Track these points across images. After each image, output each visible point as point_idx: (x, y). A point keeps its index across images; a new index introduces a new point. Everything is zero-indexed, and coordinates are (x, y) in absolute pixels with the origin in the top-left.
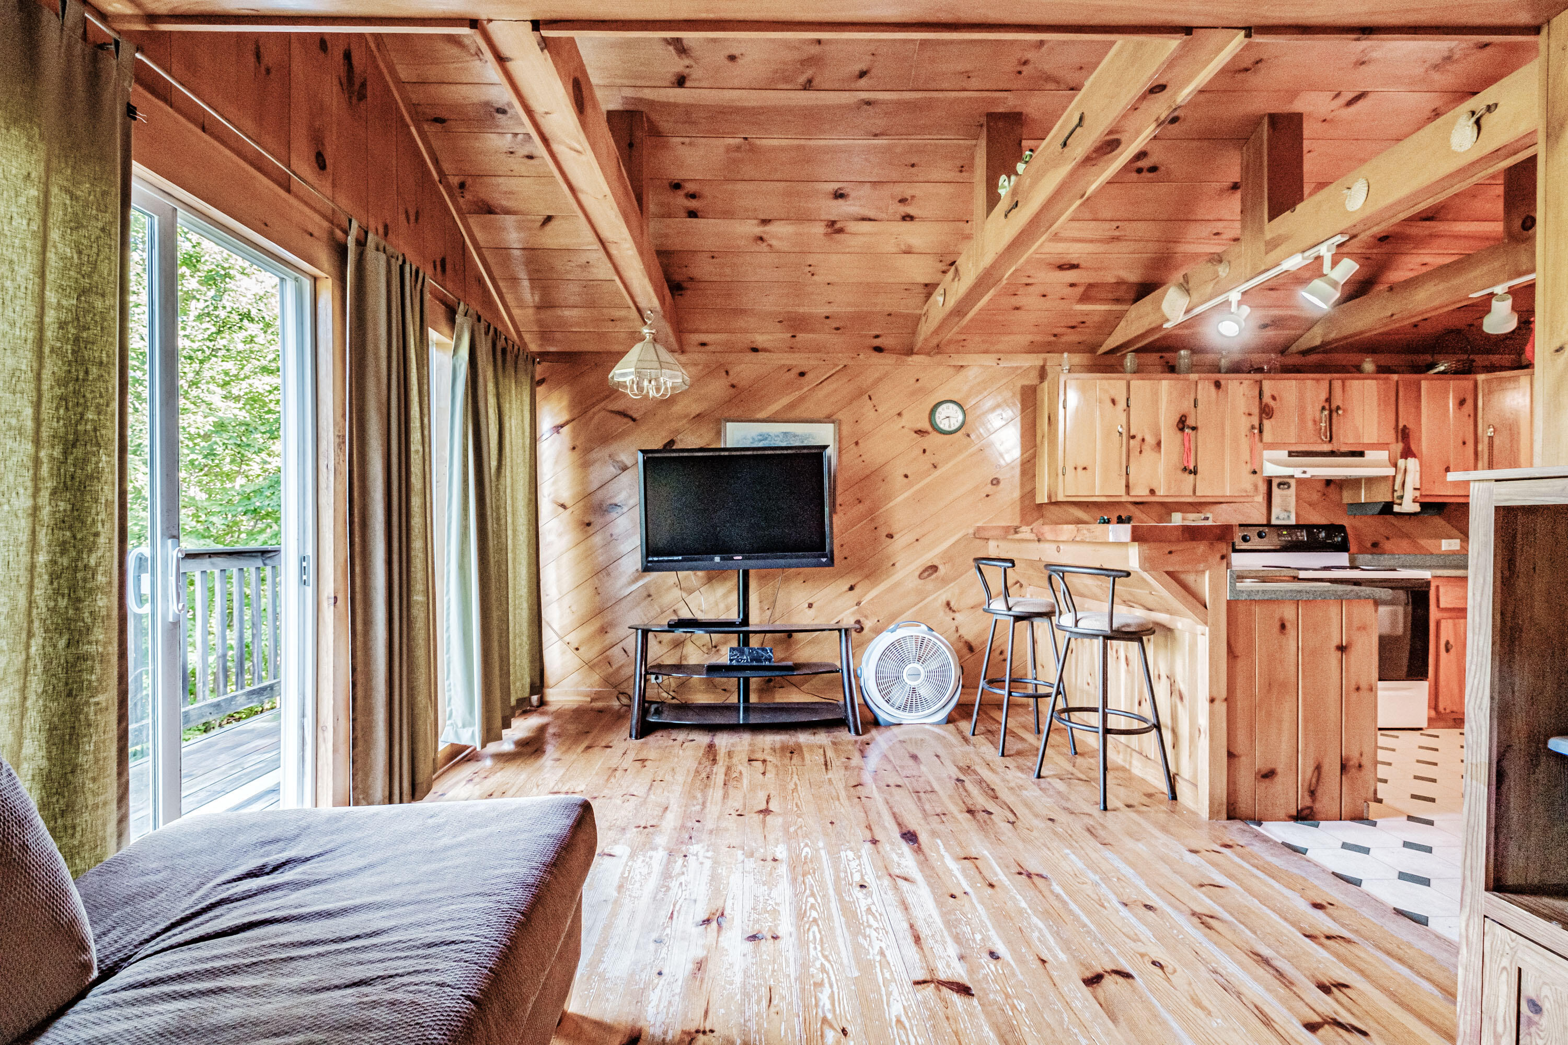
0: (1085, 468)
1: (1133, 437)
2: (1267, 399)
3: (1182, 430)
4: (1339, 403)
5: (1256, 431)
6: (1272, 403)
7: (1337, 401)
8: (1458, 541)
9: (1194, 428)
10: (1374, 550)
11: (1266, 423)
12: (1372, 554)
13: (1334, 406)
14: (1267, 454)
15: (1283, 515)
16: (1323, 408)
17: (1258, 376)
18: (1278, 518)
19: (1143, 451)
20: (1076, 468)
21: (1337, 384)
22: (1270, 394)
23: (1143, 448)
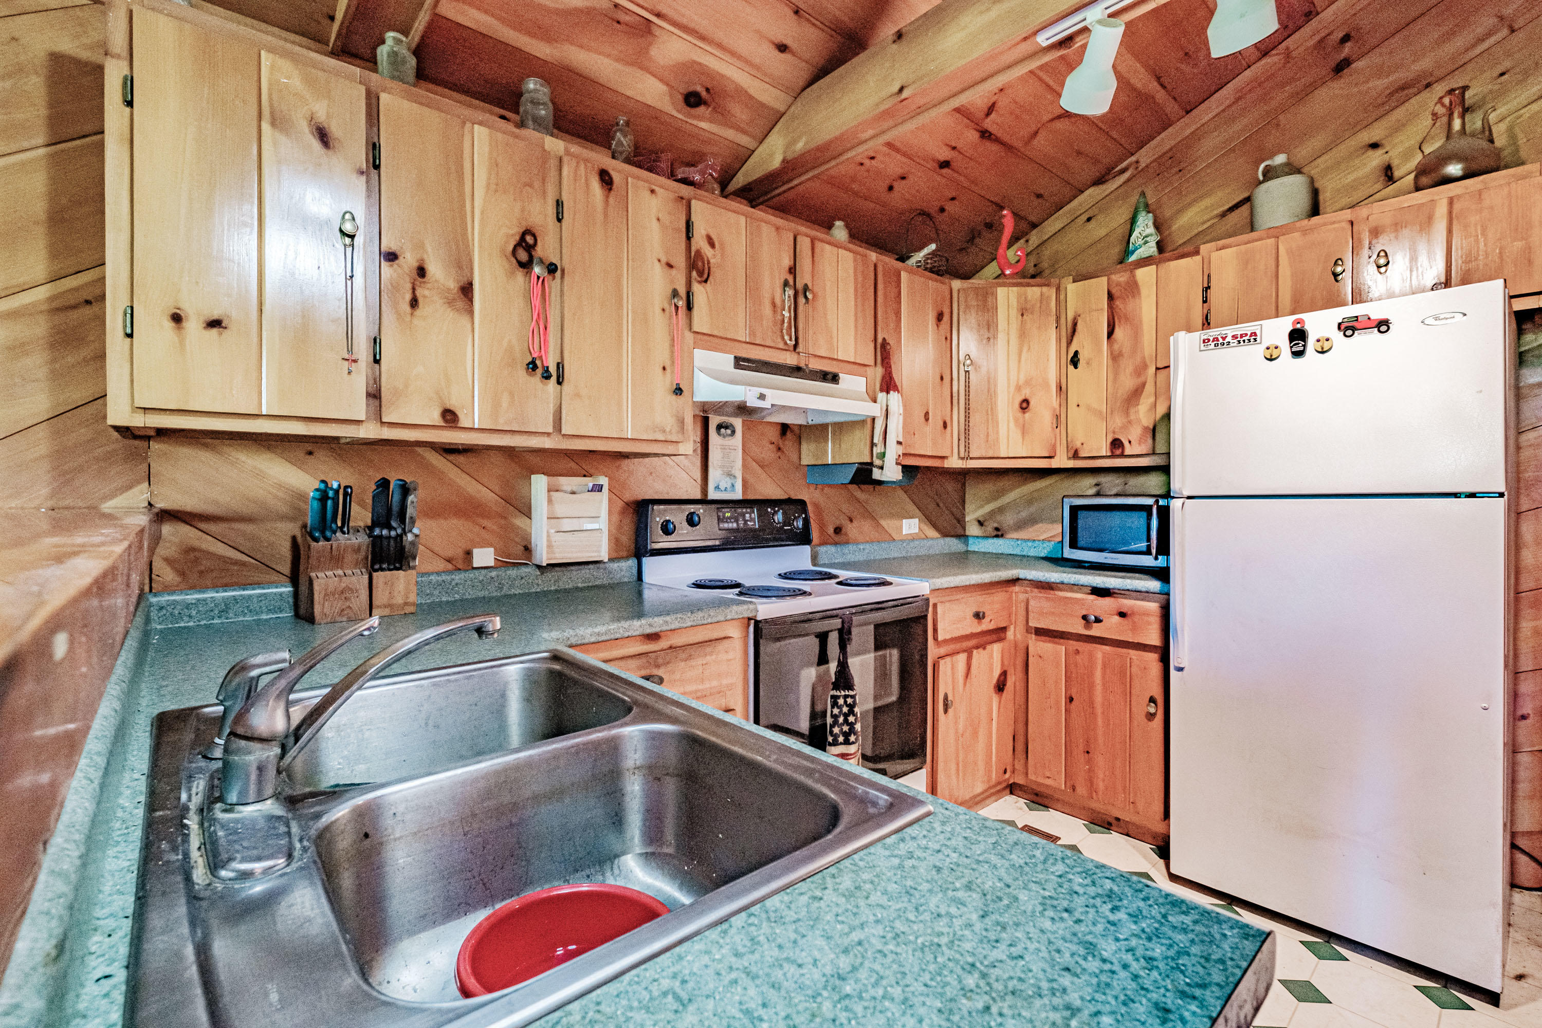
0: (215, 324)
1: (391, 257)
2: (699, 241)
3: (526, 266)
4: (808, 280)
5: (681, 303)
6: (707, 251)
7: (804, 278)
8: (917, 520)
9: (552, 269)
10: (837, 538)
11: (697, 288)
12: (836, 544)
13: (800, 286)
14: (701, 357)
15: (725, 483)
16: (786, 284)
17: (686, 190)
18: (717, 488)
19: (421, 300)
20: (177, 319)
21: (804, 244)
22: (704, 233)
23: (419, 292)
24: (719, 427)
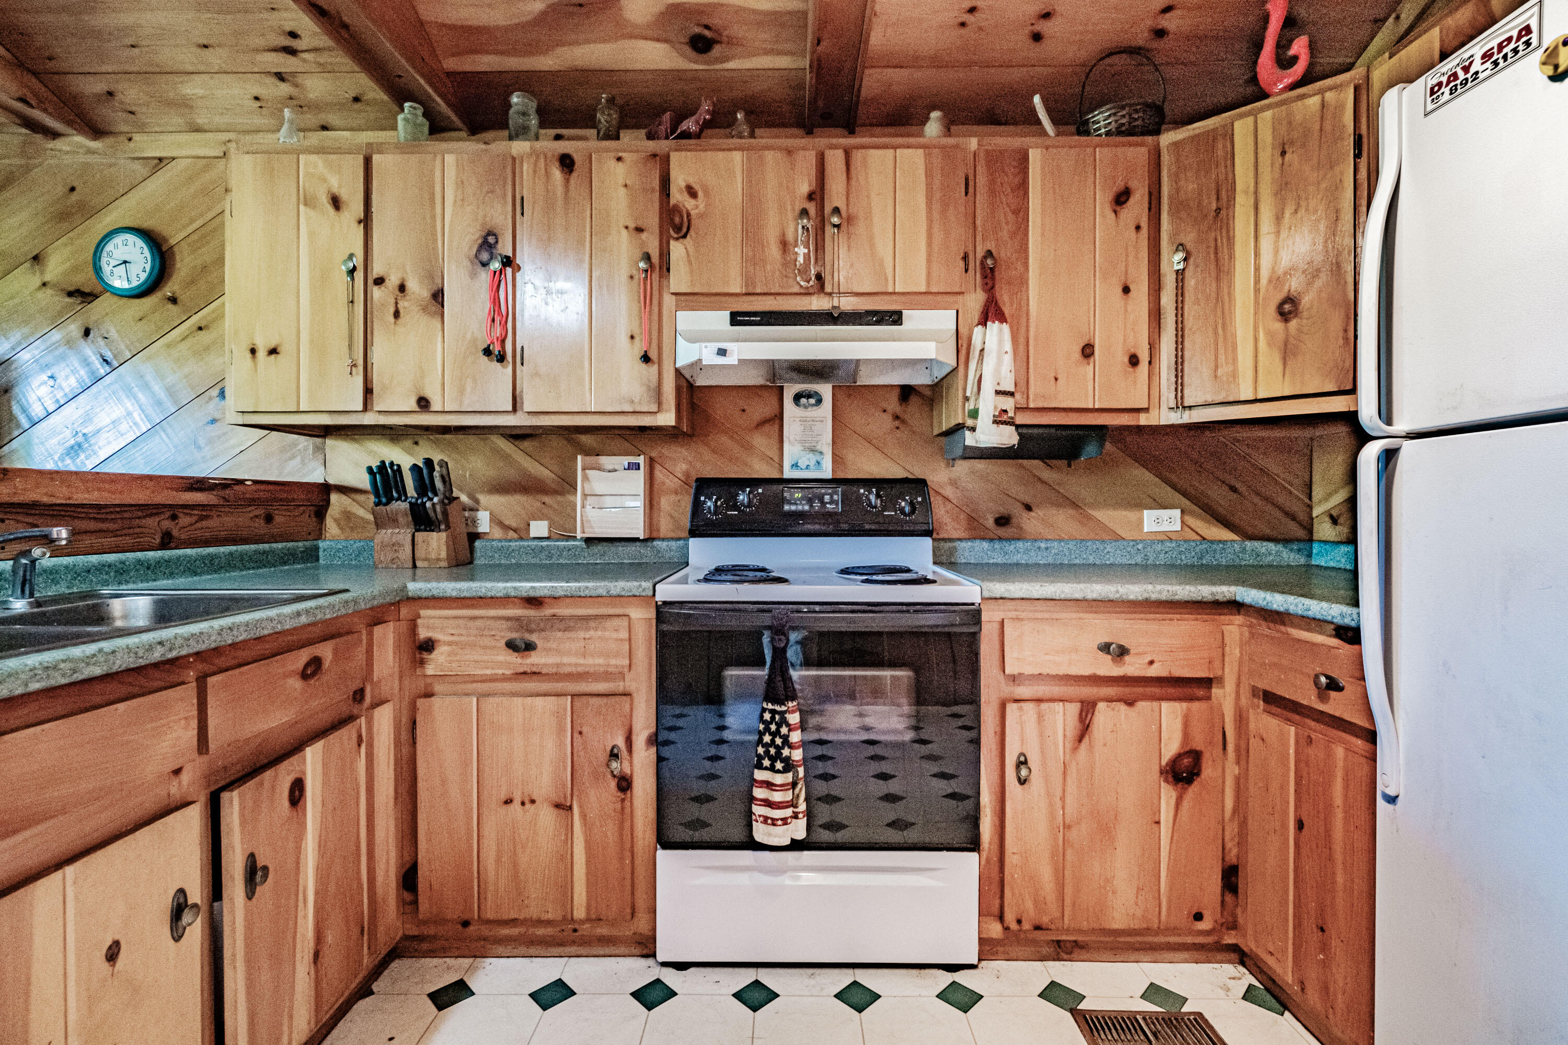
0: (273, 351)
1: (379, 281)
2: (678, 196)
3: (485, 264)
4: (840, 203)
5: (653, 266)
6: (689, 204)
7: (834, 200)
8: (1176, 512)
9: (506, 262)
10: (1001, 532)
11: (677, 249)
12: (996, 539)
13: (828, 212)
14: (687, 320)
15: (806, 459)
16: (803, 213)
17: (664, 146)
18: (795, 466)
19: (401, 311)
20: (253, 351)
21: (835, 159)
22: (683, 184)
23: (401, 305)
24: (797, 398)
